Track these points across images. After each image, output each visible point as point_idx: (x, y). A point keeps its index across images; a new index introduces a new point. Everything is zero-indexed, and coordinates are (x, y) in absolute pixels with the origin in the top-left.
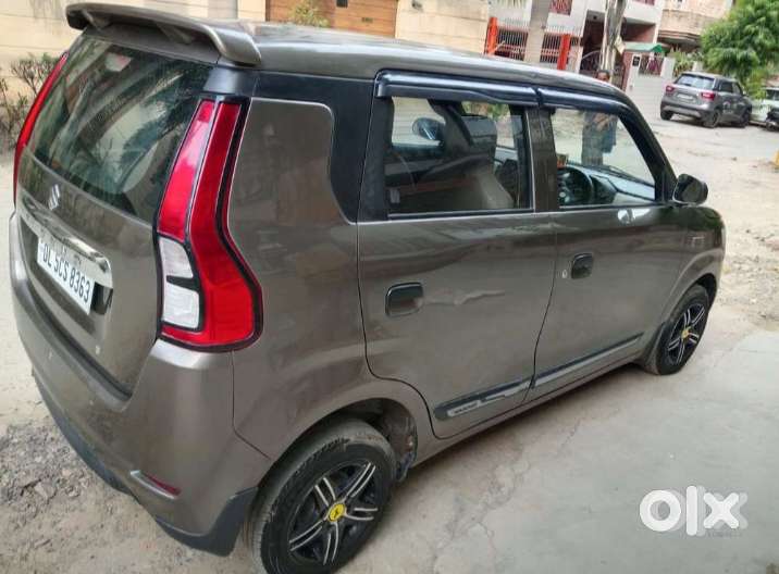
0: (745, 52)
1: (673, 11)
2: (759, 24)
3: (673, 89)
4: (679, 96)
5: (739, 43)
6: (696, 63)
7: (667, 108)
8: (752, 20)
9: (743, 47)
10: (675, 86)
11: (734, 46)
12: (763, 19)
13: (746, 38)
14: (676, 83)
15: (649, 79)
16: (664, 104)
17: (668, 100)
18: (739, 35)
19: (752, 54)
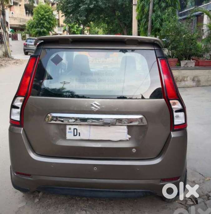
0: (43, 30)
1: (11, 17)
2: (44, 20)
3: (26, 44)
4: (29, 46)
5: (40, 27)
6: (27, 35)
7: (26, 51)
8: (42, 19)
9: (41, 28)
10: (26, 43)
11: (38, 28)
12: (44, 19)
13: (41, 25)
14: (26, 42)
15: (15, 42)
16: (25, 50)
17: (25, 48)
18: (39, 24)
19: (45, 30)
